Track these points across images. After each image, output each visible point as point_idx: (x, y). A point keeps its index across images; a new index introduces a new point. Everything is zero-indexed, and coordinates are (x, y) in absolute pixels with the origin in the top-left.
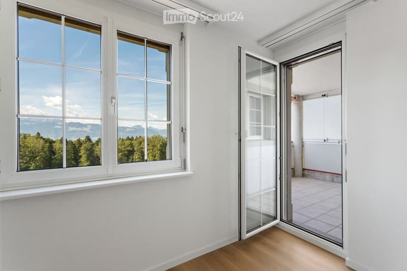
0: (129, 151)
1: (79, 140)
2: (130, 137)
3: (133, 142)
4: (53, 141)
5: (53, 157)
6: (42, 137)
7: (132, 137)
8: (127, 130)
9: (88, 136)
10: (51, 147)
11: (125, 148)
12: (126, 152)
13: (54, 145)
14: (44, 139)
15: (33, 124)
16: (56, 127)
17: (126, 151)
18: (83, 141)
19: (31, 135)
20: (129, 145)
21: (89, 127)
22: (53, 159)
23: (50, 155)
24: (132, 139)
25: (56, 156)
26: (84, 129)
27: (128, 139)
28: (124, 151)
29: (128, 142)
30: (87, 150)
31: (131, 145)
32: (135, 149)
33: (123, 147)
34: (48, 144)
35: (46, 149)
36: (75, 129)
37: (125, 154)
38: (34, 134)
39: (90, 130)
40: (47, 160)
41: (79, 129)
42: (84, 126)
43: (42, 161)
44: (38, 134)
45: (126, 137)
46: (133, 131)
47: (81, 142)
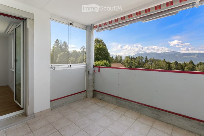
4: (171, 63)
6: (166, 61)
9: (192, 61)
13: (170, 65)
14: (166, 62)
15: (165, 55)
16: (176, 56)
18: (188, 64)
19: (162, 60)
21: (196, 55)
26: (193, 57)
34: (168, 65)
35: (167, 67)
36: (186, 57)
38: (163, 60)
39: (197, 57)
41: (190, 57)
42: (193, 55)
44: (165, 60)
47: (186, 64)
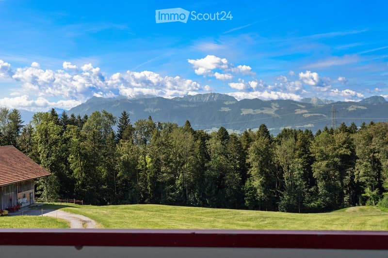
0: (343, 157)
1: (247, 135)
2: (349, 125)
3: (352, 136)
4: (207, 135)
5: (206, 165)
6: (192, 129)
7: (353, 124)
8: (350, 109)
10: (203, 146)
11: (335, 149)
12: (336, 159)
13: (207, 142)
14: (194, 133)
15: (191, 106)
16: (224, 109)
17: (337, 156)
18: (254, 136)
20: (344, 143)
21: (275, 107)
22: (206, 169)
23: (203, 160)
24: (351, 131)
25: (211, 162)
26: (266, 111)
27: (344, 129)
28: (333, 157)
29: (340, 137)
30: (259, 152)
31: (349, 144)
32: (358, 152)
33: (330, 147)
34: (199, 141)
35: (197, 150)
36: (251, 111)
37: (335, 163)
38: (182, 124)
39: (276, 112)
40: (197, 169)
41: (259, 111)
42: (267, 106)
43: (192, 171)
44: (188, 123)
45: (339, 126)
46: (364, 112)
47: (251, 136)
